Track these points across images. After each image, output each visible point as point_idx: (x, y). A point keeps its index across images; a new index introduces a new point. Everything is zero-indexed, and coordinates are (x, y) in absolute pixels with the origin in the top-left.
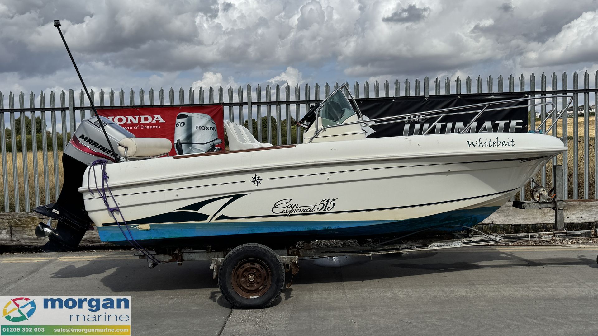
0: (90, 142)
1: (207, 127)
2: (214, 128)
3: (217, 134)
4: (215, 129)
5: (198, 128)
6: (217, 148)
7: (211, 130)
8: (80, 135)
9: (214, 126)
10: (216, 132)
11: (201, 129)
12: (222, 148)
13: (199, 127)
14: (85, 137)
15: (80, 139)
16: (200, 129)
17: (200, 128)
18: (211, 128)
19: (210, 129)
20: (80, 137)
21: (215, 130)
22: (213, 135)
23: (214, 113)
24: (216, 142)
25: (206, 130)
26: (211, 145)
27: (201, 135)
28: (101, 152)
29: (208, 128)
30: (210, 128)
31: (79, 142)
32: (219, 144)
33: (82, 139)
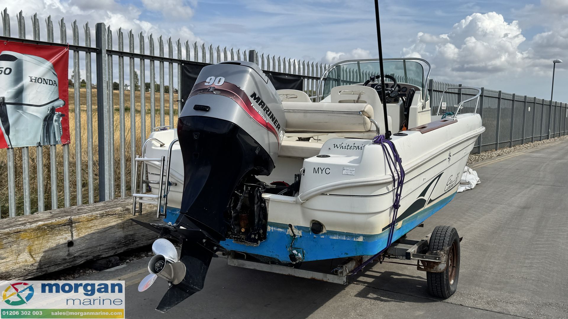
0: (262, 105)
1: (44, 79)
2: (55, 81)
3: (58, 91)
4: (56, 84)
5: (33, 80)
6: (58, 113)
7: (50, 84)
8: (252, 93)
9: (55, 79)
10: (57, 88)
11: (37, 81)
12: (65, 114)
13: (35, 78)
14: (257, 96)
15: (251, 100)
16: (35, 82)
17: (35, 80)
18: (51, 81)
19: (48, 83)
20: (252, 96)
21: (56, 86)
22: (52, 92)
23: (54, 59)
24: (56, 104)
25: (44, 83)
26: (49, 109)
27: (35, 91)
28: (272, 123)
29: (46, 80)
30: (48, 81)
31: (251, 105)
32: (61, 108)
33: (254, 99)
